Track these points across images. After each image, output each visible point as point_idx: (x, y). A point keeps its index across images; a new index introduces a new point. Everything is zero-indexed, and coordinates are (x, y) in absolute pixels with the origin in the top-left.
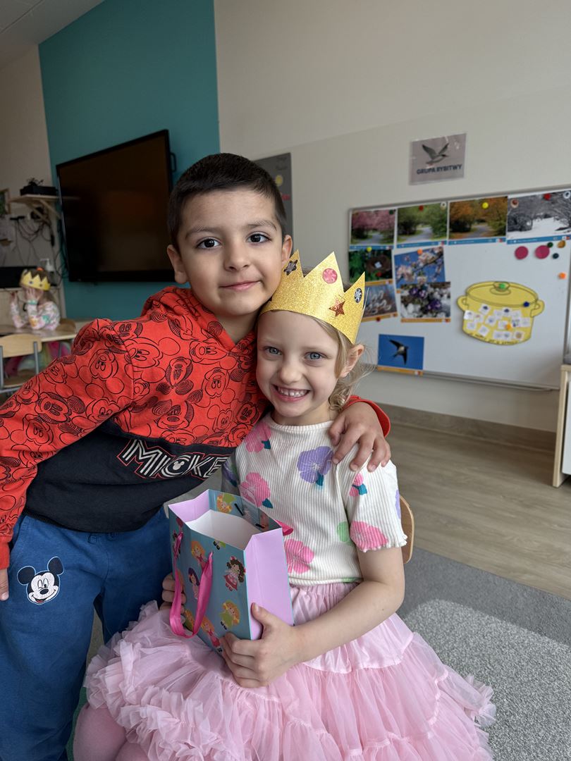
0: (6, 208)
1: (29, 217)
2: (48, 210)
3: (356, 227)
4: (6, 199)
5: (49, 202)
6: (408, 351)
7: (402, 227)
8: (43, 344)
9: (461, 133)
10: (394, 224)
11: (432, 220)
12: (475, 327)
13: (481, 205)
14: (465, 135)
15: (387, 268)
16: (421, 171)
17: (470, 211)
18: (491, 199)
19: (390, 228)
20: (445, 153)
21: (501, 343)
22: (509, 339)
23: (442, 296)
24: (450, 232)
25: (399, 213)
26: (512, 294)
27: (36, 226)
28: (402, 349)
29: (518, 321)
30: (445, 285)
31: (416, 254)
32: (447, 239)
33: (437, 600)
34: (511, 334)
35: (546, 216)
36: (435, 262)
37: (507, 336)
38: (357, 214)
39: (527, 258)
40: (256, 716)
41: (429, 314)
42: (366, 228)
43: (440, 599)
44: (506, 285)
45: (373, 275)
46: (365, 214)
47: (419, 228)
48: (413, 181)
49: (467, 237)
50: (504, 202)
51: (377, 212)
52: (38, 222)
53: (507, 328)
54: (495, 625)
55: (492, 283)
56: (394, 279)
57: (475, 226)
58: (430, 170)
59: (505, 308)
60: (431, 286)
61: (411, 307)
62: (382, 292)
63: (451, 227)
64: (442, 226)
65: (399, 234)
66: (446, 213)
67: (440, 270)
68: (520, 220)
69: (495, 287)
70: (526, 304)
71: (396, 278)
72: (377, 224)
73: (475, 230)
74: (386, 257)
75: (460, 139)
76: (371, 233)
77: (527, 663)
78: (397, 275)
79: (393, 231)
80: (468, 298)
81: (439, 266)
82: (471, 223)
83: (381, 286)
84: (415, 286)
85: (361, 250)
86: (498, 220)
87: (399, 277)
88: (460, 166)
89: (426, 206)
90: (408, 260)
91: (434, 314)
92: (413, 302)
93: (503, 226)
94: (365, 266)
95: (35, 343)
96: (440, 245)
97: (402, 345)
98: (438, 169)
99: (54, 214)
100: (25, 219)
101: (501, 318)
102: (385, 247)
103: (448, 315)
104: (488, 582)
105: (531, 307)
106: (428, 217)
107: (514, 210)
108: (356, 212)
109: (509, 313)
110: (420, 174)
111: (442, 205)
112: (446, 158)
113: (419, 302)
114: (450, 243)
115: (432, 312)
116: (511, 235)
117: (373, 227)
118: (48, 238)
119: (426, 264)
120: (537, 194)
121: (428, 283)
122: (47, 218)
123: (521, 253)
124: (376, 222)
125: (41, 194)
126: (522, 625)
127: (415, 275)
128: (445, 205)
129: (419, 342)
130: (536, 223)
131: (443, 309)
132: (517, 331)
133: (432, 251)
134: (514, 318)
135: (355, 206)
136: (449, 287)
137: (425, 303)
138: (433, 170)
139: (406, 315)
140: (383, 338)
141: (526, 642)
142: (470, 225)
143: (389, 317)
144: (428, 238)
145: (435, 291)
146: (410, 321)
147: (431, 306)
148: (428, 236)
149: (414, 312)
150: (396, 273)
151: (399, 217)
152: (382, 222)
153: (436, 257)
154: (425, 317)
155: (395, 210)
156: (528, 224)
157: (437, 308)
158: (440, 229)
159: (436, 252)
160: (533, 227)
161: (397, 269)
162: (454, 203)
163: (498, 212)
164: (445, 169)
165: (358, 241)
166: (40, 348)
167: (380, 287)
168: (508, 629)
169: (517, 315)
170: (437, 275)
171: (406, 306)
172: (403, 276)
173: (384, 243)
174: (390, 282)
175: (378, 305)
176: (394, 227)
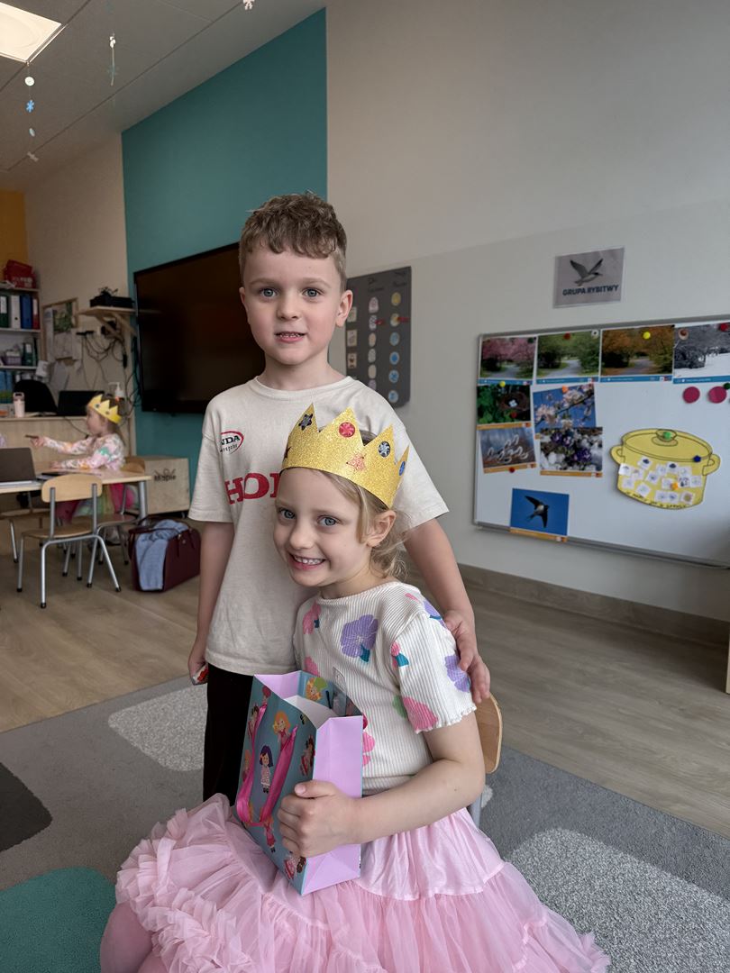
0: (73, 321)
1: (98, 332)
2: (121, 324)
3: (487, 357)
4: (74, 311)
5: (122, 315)
6: (549, 510)
7: (543, 359)
8: (104, 486)
9: (619, 248)
10: (533, 354)
11: (581, 351)
12: (633, 484)
13: (642, 335)
14: (622, 250)
15: (524, 407)
16: (568, 292)
17: (628, 342)
18: (653, 328)
19: (529, 359)
20: (597, 271)
21: (665, 506)
22: (675, 502)
23: (591, 444)
24: (603, 366)
25: (540, 342)
26: (679, 444)
27: (106, 343)
28: (541, 508)
29: (687, 479)
30: (596, 431)
31: (561, 391)
32: (599, 375)
33: (560, 829)
34: (678, 495)
35: (723, 351)
36: (583, 402)
37: (672, 497)
38: (489, 341)
39: (697, 402)
40: (296, 940)
41: (575, 466)
42: (499, 358)
43: (563, 828)
44: (672, 435)
45: (507, 416)
46: (498, 342)
47: (565, 360)
48: (557, 303)
49: (622, 373)
50: (670, 331)
51: (512, 340)
52: (108, 338)
53: (672, 487)
54: (630, 865)
55: (654, 431)
56: (532, 422)
57: (634, 360)
58: (578, 291)
59: (671, 463)
60: (578, 431)
61: (553, 456)
62: (517, 437)
63: (603, 361)
64: (593, 359)
65: (539, 367)
66: (598, 343)
67: (590, 412)
68: (689, 355)
69: (658, 436)
70: (697, 459)
71: (535, 421)
72: (513, 355)
73: (634, 366)
74: (523, 394)
75: (616, 255)
76: (505, 365)
77: (666, 916)
78: (535, 417)
79: (532, 364)
80: (624, 448)
81: (589, 408)
82: (628, 357)
83: (517, 429)
84: (558, 431)
85: (493, 385)
86: (662, 354)
87: (539, 419)
88: (616, 287)
89: (574, 334)
90: (550, 399)
91: (582, 467)
92: (556, 450)
93: (668, 362)
94: (497, 404)
95: (93, 485)
96: (590, 382)
97: (542, 504)
98: (589, 290)
99: (129, 331)
100: (94, 334)
101: (666, 475)
102: (522, 382)
103: (599, 468)
104: (627, 810)
105: (703, 462)
106: (575, 347)
107: (682, 342)
108: (487, 339)
109: (676, 469)
110: (567, 295)
111: (593, 334)
112: (599, 277)
113: (563, 452)
114: (602, 380)
115: (578, 464)
116: (679, 373)
117: (508, 358)
118: (121, 358)
119: (573, 404)
120: (711, 323)
121: (574, 429)
122: (120, 334)
123: (691, 396)
124: (512, 351)
125: (115, 306)
126: (665, 867)
127: (558, 417)
128: (597, 334)
129: (562, 500)
130: (710, 359)
131: (593, 461)
132: (686, 492)
133: (580, 389)
134: (681, 476)
135: (487, 332)
136: (601, 434)
137: (571, 452)
138: (583, 291)
139: (547, 467)
140: (517, 494)
141: (667, 889)
142: (628, 360)
143: (525, 467)
144: (576, 373)
145: (583, 438)
146: (552, 473)
147: (578, 456)
148: (576, 371)
149: (556, 463)
150: (535, 414)
151: (539, 347)
152: (520, 351)
153: (584, 396)
154: (570, 469)
155: (535, 338)
156: (700, 359)
157: (585, 458)
158: (589, 363)
159: (585, 390)
160: (706, 363)
161: (536, 410)
162: (608, 331)
163: (662, 343)
164: (598, 289)
165: (489, 373)
166: (99, 492)
167: (515, 430)
168: (646, 872)
169: (685, 472)
170: (585, 418)
171: (547, 455)
172: (543, 419)
173: (521, 377)
174: (527, 425)
175: (511, 452)
176: (533, 357)
